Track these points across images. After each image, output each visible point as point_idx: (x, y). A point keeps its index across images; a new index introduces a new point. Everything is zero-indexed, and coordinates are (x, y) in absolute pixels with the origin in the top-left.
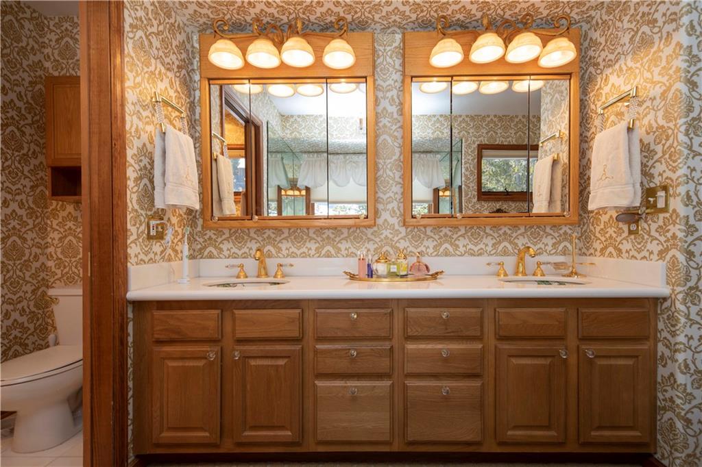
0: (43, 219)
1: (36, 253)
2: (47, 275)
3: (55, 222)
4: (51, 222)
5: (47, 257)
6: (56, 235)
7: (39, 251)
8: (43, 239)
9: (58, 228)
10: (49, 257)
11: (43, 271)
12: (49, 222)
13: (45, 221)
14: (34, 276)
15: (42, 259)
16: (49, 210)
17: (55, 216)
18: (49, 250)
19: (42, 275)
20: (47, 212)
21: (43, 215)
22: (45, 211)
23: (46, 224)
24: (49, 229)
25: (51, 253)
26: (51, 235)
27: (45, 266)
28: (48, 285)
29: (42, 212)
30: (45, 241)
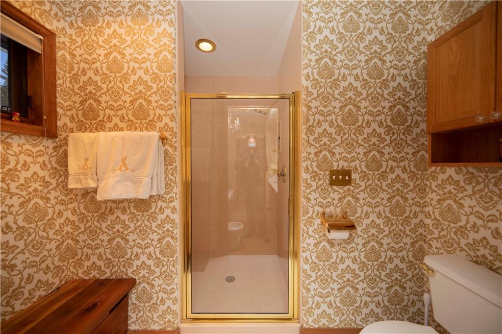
0: (422, 180)
1: (415, 211)
2: (425, 231)
3: (434, 184)
4: (431, 183)
5: (426, 215)
6: (435, 197)
7: (418, 209)
8: (422, 198)
9: (436, 189)
10: (428, 216)
11: (421, 227)
12: (428, 183)
13: (425, 182)
14: (413, 230)
15: (421, 216)
16: (429, 172)
17: (434, 178)
18: (426, 209)
19: (421, 230)
20: (426, 174)
21: (422, 177)
22: (425, 173)
23: (425, 185)
24: (428, 189)
25: (429, 211)
26: (430, 195)
27: (423, 223)
28: (425, 240)
29: (422, 174)
30: (424, 200)
